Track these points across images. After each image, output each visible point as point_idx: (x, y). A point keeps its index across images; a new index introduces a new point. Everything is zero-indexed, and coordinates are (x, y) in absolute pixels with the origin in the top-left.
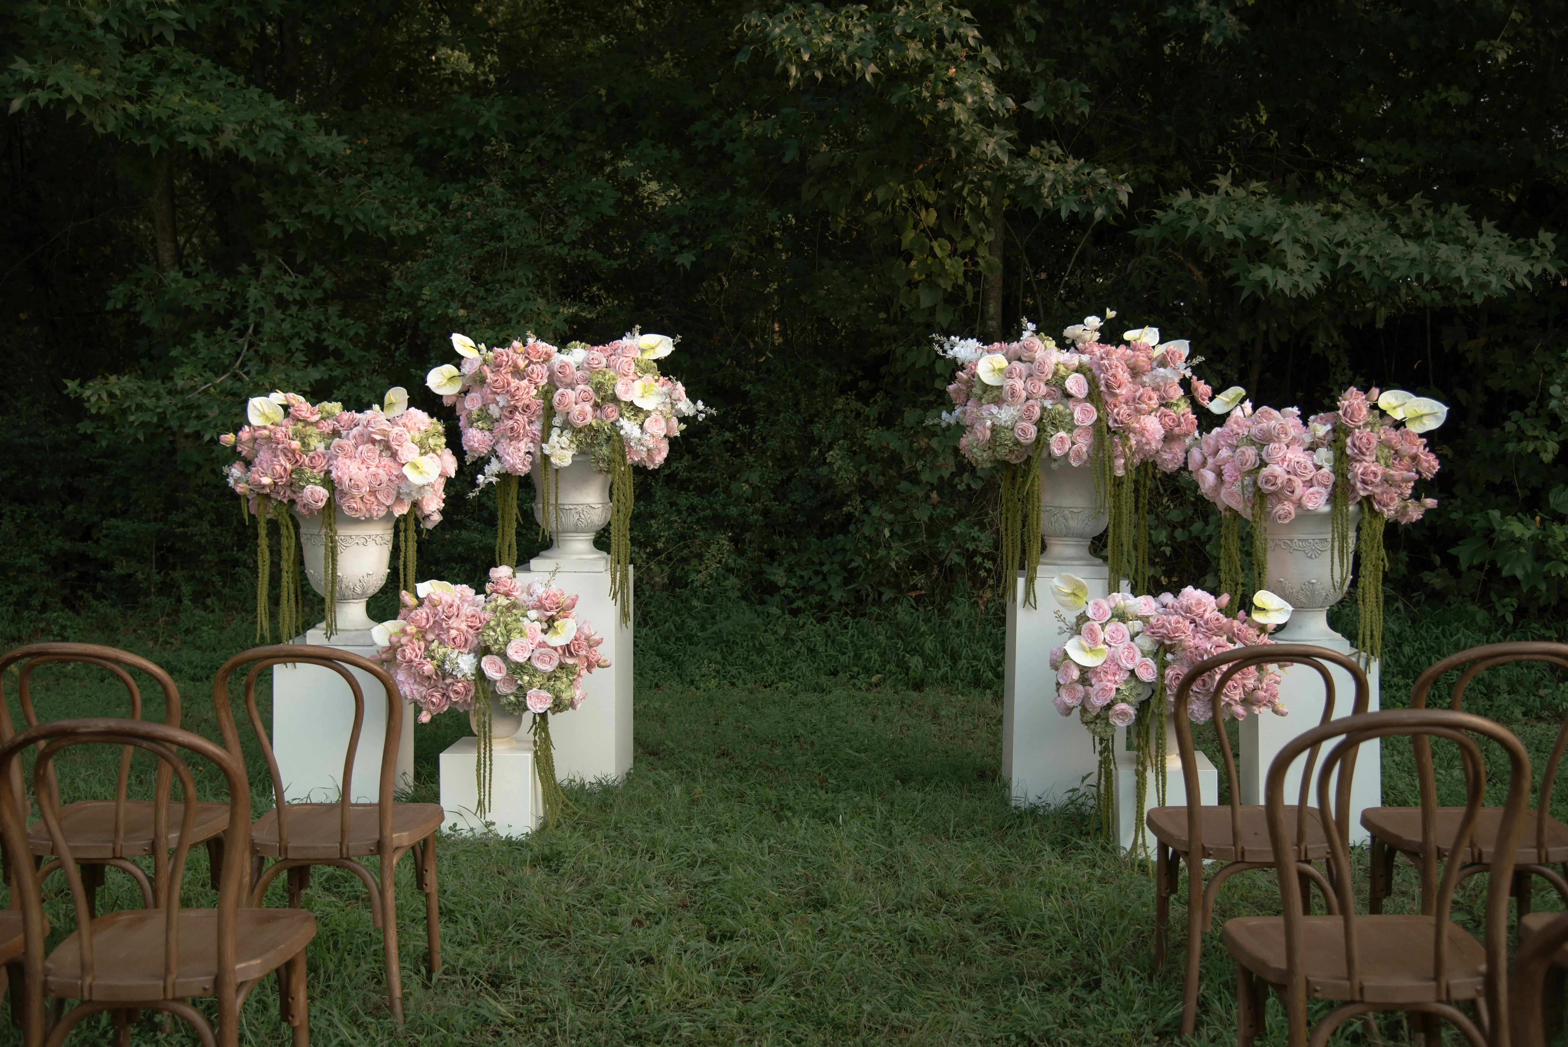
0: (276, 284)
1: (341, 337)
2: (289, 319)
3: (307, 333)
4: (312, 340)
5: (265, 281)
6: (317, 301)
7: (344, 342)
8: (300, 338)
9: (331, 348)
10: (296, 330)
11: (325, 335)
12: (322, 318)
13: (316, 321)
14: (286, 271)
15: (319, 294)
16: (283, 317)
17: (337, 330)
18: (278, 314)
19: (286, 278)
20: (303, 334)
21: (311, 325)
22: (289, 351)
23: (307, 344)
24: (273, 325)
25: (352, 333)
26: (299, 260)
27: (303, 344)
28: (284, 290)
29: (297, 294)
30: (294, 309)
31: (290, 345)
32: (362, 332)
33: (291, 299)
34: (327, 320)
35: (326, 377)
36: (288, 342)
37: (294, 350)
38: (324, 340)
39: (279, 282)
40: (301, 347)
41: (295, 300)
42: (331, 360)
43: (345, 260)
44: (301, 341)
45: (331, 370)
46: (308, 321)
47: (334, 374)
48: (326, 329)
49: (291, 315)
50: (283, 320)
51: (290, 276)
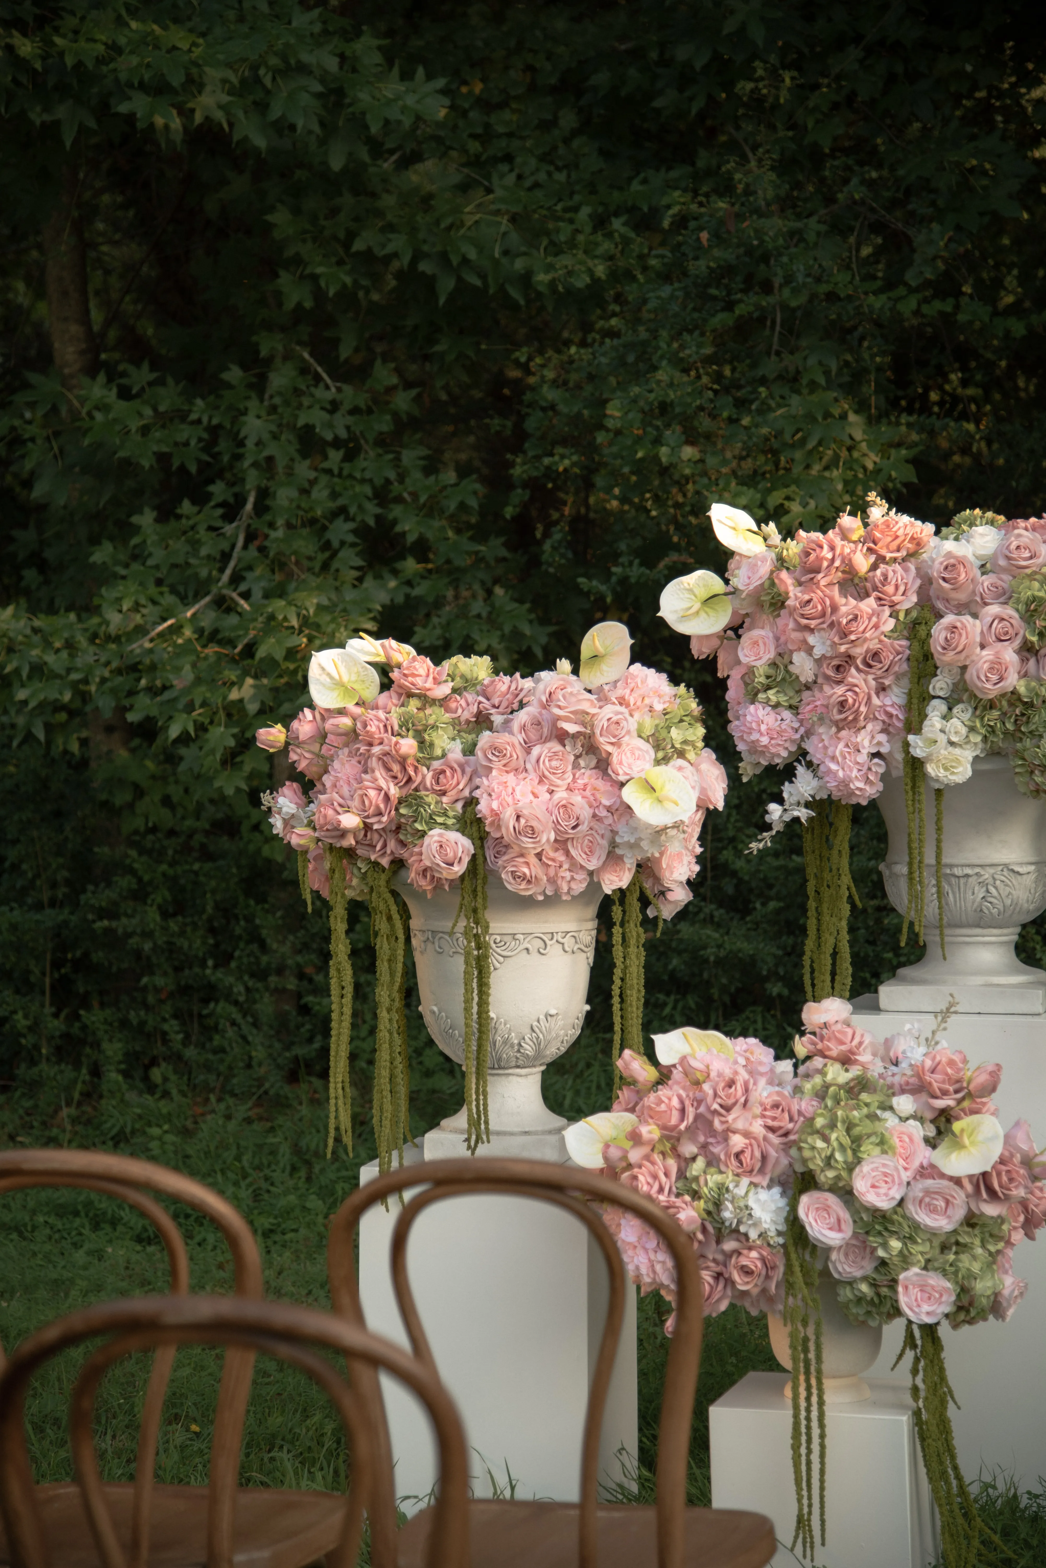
0: (300, 406)
1: (430, 515)
2: (324, 479)
3: (360, 507)
4: (371, 522)
5: (277, 400)
6: (381, 442)
7: (436, 524)
8: (348, 519)
9: (411, 538)
10: (340, 502)
11: (397, 511)
12: (392, 475)
13: (379, 482)
14: (318, 379)
15: (384, 424)
16: (312, 475)
17: (423, 499)
18: (304, 470)
19: (319, 393)
20: (353, 510)
21: (368, 490)
22: (327, 546)
23: (362, 531)
24: (294, 493)
25: (452, 506)
26: (345, 351)
27: (355, 532)
28: (315, 417)
29: (341, 425)
30: (335, 456)
31: (329, 535)
32: (473, 503)
33: (329, 437)
34: (401, 478)
35: (400, 599)
36: (324, 528)
37: (335, 544)
38: (395, 522)
39: (306, 401)
40: (351, 538)
41: (336, 438)
42: (410, 565)
43: (438, 348)
44: (351, 525)
45: (409, 583)
46: (363, 481)
47: (417, 592)
48: (399, 500)
49: (329, 472)
50: (313, 482)
51: (327, 387)
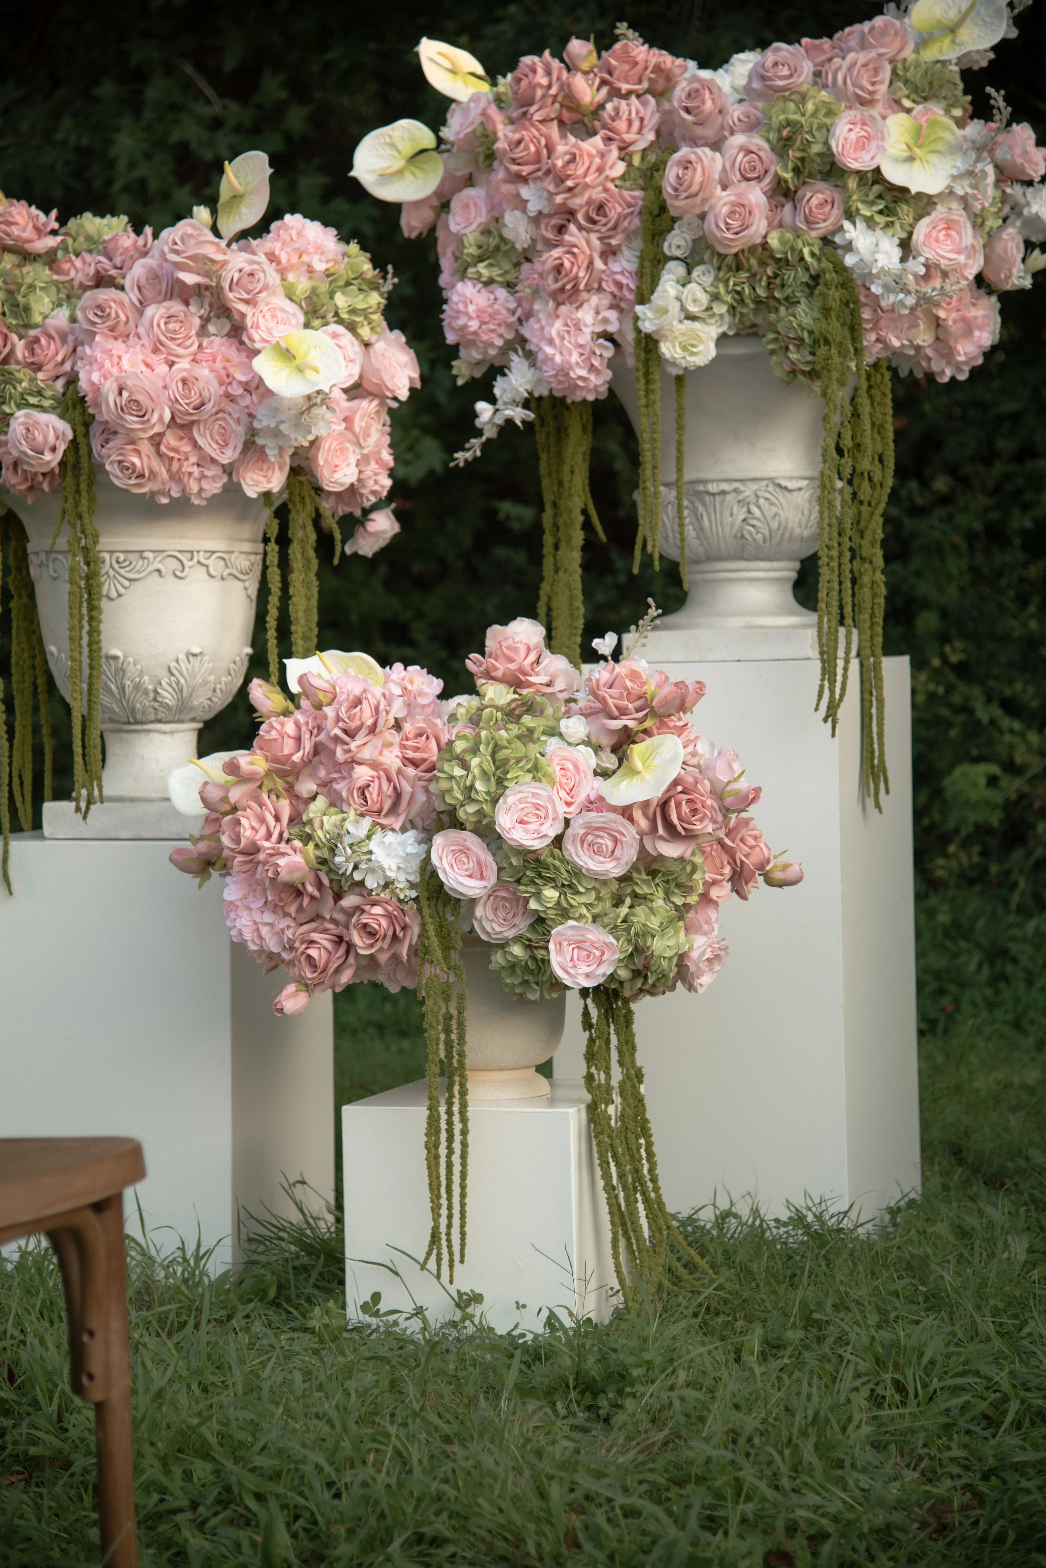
51: (208, 102)
